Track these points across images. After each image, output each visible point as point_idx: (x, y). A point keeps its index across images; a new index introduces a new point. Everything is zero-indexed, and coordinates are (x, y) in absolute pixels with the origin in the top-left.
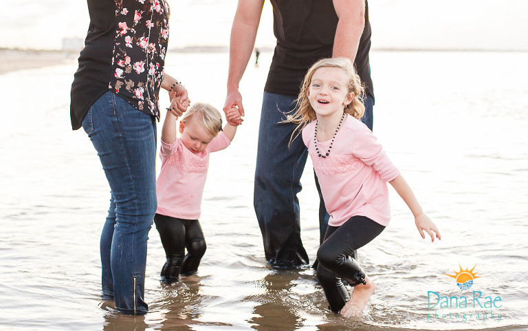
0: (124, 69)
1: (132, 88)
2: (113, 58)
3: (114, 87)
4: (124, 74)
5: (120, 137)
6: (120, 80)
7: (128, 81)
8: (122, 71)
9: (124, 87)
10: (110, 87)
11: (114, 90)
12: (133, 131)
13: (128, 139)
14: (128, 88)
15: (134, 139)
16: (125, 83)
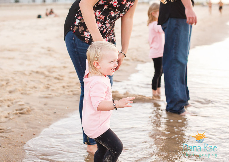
0: (80, 20)
1: (82, 31)
2: (77, 14)
3: (73, 29)
4: (80, 23)
5: (76, 51)
6: (77, 26)
7: (81, 27)
8: (79, 21)
9: (78, 30)
10: (71, 29)
11: (73, 30)
12: (83, 49)
13: (80, 53)
14: (80, 31)
15: (83, 54)
16: (78, 27)
